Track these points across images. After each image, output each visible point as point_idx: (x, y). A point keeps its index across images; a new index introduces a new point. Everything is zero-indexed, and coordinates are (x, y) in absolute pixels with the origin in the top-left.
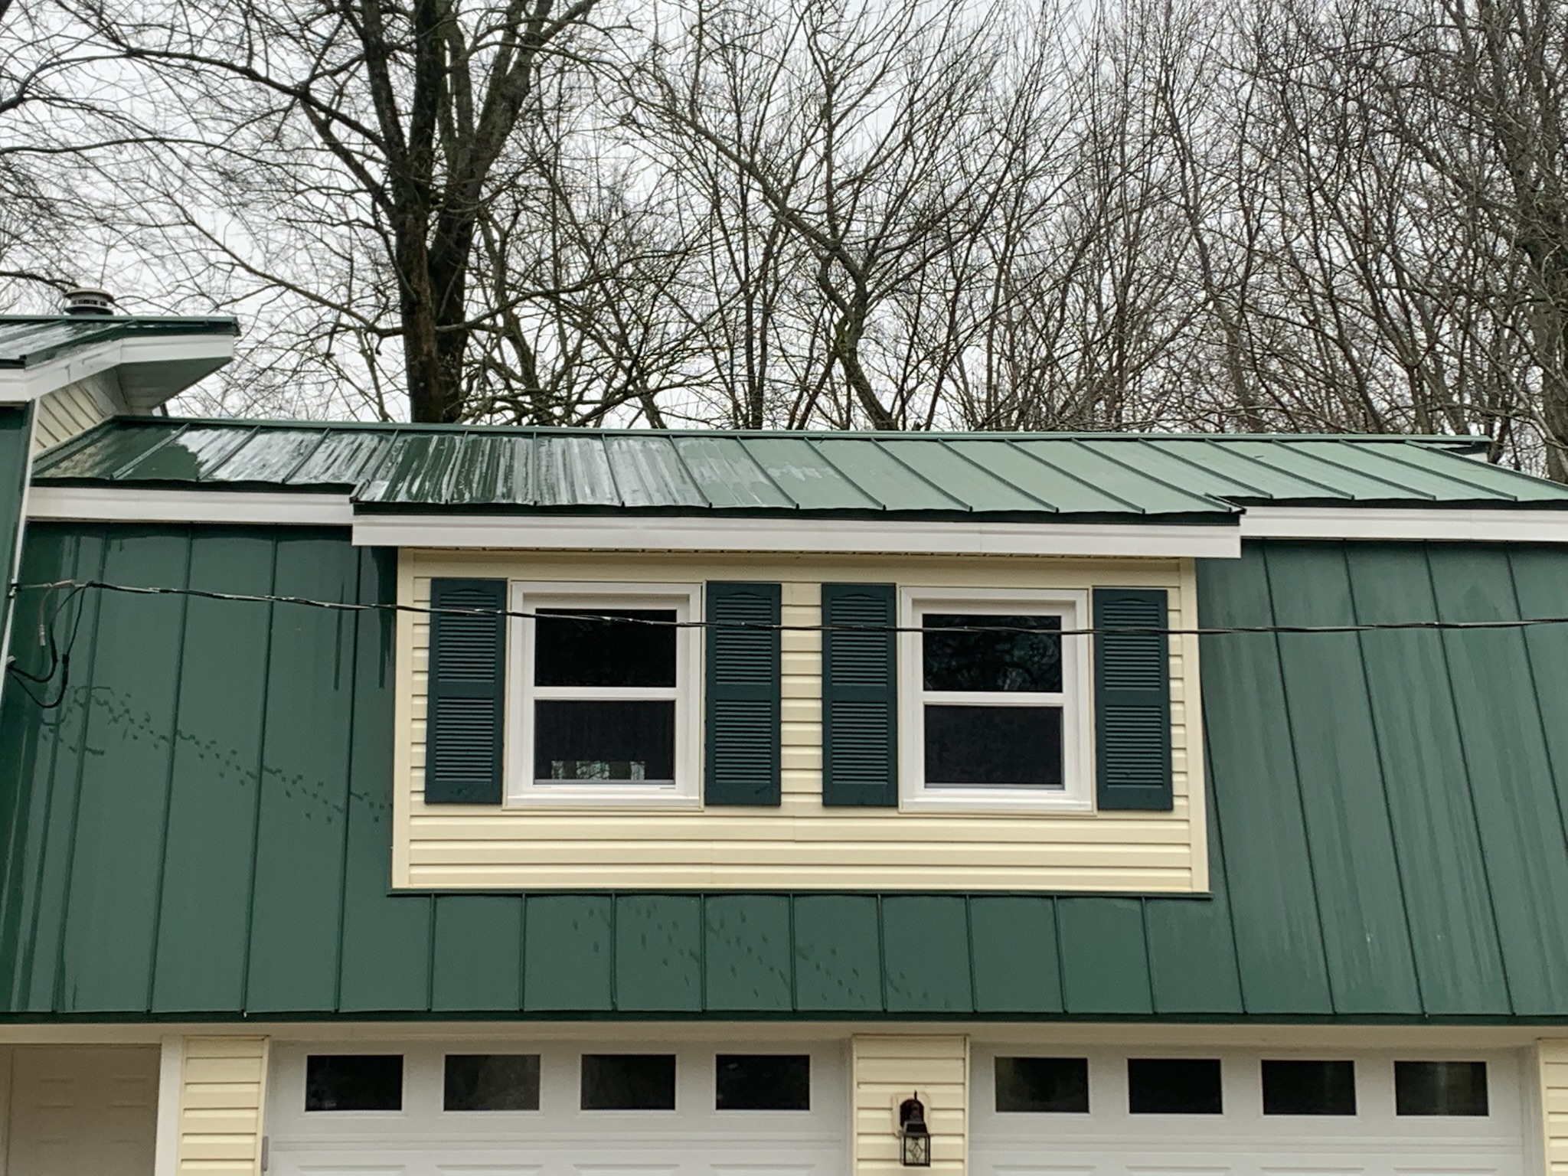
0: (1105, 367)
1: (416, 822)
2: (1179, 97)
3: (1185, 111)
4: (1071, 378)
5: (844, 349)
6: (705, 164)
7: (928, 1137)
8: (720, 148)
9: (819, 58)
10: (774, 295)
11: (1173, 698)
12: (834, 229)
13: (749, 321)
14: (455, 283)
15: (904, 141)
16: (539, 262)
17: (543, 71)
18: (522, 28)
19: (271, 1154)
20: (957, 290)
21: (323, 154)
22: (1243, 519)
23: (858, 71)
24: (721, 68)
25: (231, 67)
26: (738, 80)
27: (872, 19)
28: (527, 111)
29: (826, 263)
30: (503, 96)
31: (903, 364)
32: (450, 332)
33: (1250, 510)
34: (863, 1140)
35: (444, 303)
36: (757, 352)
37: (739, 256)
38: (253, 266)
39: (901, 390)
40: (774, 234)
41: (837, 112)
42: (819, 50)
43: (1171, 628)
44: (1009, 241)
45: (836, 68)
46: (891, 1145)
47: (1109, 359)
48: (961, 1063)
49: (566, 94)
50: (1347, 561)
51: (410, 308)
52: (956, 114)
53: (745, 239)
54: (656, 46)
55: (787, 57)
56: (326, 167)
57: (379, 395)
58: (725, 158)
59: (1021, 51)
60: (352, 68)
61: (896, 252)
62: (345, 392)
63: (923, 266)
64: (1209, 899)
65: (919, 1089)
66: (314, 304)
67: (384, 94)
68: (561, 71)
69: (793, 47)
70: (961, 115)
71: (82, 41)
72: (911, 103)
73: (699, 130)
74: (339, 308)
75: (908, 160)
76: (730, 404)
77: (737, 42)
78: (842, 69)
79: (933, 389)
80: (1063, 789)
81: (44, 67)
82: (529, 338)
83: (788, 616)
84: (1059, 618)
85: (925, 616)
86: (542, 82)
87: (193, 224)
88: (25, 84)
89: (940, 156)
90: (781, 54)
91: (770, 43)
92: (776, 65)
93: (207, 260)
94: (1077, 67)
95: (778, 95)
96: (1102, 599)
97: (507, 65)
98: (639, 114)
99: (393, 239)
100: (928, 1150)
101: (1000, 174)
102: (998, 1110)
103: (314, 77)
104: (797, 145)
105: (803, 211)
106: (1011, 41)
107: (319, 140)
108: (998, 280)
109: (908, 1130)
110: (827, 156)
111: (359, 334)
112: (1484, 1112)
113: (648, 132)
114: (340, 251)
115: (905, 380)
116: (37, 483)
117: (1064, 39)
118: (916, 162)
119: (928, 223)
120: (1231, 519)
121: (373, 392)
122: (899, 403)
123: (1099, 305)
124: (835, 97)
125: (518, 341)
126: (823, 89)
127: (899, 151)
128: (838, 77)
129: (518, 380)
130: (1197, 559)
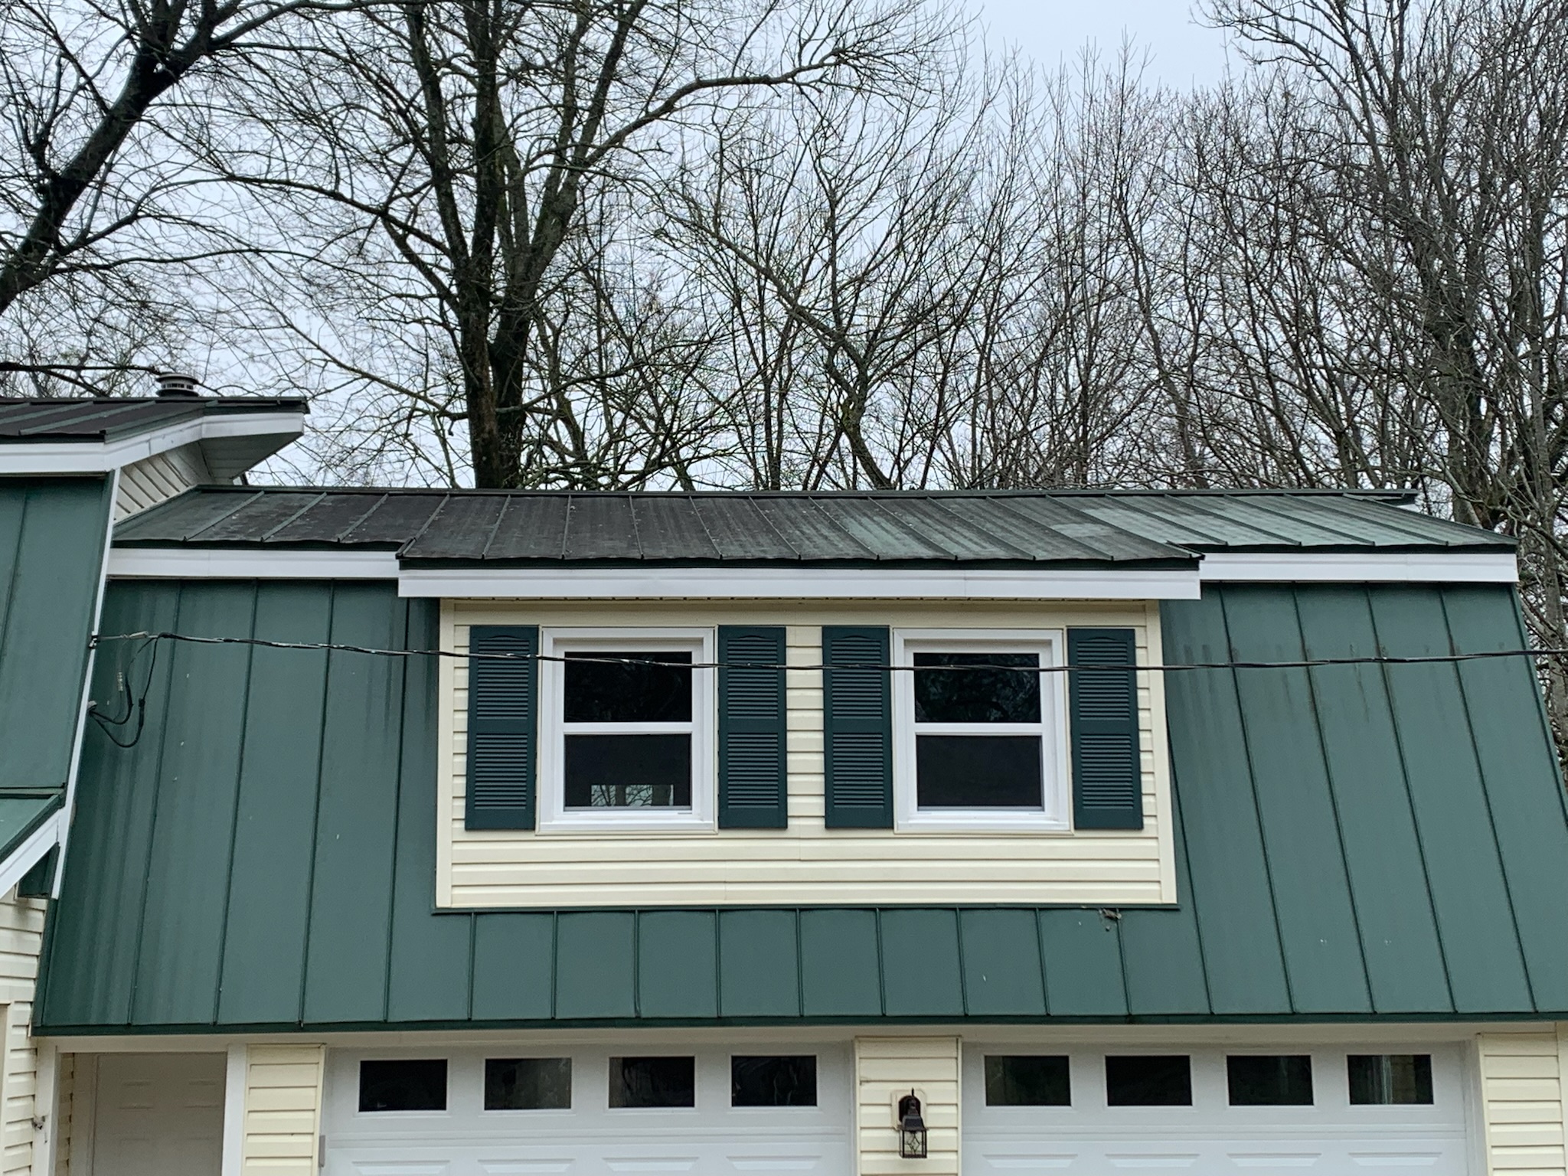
0: (1073, 438)
1: (457, 847)
2: (1132, 208)
3: (1137, 219)
4: (1044, 446)
5: (849, 424)
6: (728, 270)
7: (924, 1131)
8: (739, 254)
9: (823, 177)
10: (788, 380)
11: (1141, 727)
12: (838, 322)
13: (767, 401)
14: (514, 373)
15: (897, 248)
16: (587, 352)
17: (586, 190)
18: (569, 153)
19: (328, 1151)
20: (945, 372)
21: (401, 266)
22: (1202, 564)
23: (856, 188)
24: (739, 189)
25: (320, 190)
26: (754, 198)
27: (867, 144)
28: (574, 227)
29: (832, 352)
30: (553, 212)
31: (899, 437)
32: (508, 413)
33: (1209, 556)
34: (865, 1134)
35: (505, 391)
36: (775, 429)
37: (758, 346)
38: (343, 362)
39: (897, 461)
40: (788, 327)
41: (839, 223)
42: (822, 170)
43: (1139, 665)
44: (989, 331)
45: (837, 187)
46: (892, 1139)
47: (1075, 432)
48: (954, 1061)
49: (607, 210)
50: (1295, 600)
51: (475, 392)
52: (941, 223)
53: (763, 332)
54: (683, 169)
55: (796, 178)
56: (403, 277)
57: (451, 471)
58: (745, 264)
59: (995, 168)
60: (424, 191)
61: (892, 342)
62: (422, 469)
63: (915, 353)
64: (1177, 910)
65: (915, 1086)
66: (394, 392)
67: (449, 211)
68: (602, 191)
69: (800, 169)
70: (945, 224)
71: (187, 167)
72: (902, 214)
73: (721, 240)
74: (417, 396)
75: (900, 263)
76: (751, 473)
77: (752, 166)
78: (844, 187)
79: (924, 459)
80: (1043, 810)
81: (154, 190)
82: (579, 419)
83: (793, 657)
84: (1037, 655)
85: (916, 655)
86: (587, 202)
87: (292, 327)
88: (139, 204)
89: (927, 259)
90: (791, 175)
91: (781, 166)
92: (786, 185)
93: (304, 358)
94: (1043, 182)
95: (788, 210)
96: (1076, 638)
97: (558, 186)
98: (670, 228)
99: (458, 334)
100: (924, 1143)
101: (980, 274)
102: (988, 1104)
103: (391, 199)
104: (805, 252)
105: (813, 308)
106: (986, 160)
107: (397, 251)
108: (980, 365)
109: (906, 1124)
110: (832, 261)
111: (433, 418)
112: (1430, 1101)
113: (678, 244)
114: (418, 348)
115: (901, 449)
116: (116, 545)
117: (1030, 158)
118: (907, 265)
119: (917, 316)
120: (1192, 564)
121: (446, 469)
122: (896, 472)
123: (1066, 387)
124: (837, 211)
125: (570, 422)
126: (827, 203)
127: (892, 256)
128: (839, 194)
129: (570, 455)
130: (1160, 600)
